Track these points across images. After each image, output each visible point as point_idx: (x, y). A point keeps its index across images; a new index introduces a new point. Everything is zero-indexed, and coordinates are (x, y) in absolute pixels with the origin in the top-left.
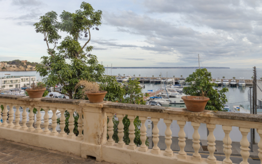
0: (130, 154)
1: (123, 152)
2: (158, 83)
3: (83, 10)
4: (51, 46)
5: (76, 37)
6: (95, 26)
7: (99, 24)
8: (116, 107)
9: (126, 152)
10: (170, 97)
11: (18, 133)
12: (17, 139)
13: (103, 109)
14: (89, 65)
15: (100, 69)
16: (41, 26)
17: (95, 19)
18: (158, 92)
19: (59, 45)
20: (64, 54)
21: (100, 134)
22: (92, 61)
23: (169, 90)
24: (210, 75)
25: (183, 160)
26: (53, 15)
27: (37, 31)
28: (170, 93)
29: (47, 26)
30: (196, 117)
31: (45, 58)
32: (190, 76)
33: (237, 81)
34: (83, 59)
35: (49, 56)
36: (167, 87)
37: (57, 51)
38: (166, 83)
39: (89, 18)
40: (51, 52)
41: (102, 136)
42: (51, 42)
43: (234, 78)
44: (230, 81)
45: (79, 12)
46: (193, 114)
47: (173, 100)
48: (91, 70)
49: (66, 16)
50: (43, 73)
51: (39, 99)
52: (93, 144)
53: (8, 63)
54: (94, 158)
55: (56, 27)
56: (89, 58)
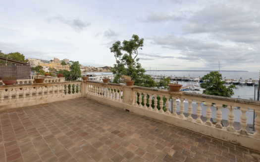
0: (144, 110)
1: (140, 109)
2: (187, 81)
3: (133, 39)
4: (118, 59)
5: (131, 54)
6: (140, 47)
7: (142, 46)
8: (137, 88)
9: (142, 109)
10: (196, 90)
11: (100, 98)
12: (99, 101)
13: (132, 89)
14: (137, 69)
15: (143, 71)
16: (113, 49)
17: (140, 44)
18: (187, 86)
19: (121, 58)
20: (124, 63)
21: (131, 100)
22: (138, 67)
23: (195, 86)
24: (221, 76)
25: (168, 115)
26: (118, 43)
27: (111, 52)
28: (196, 88)
29: (116, 48)
30: (174, 94)
31: (115, 65)
32: (205, 76)
33: (253, 81)
34: (134, 66)
35: (117, 64)
36: (193, 84)
37: (121, 62)
38: (193, 81)
39: (137, 43)
40: (118, 62)
41: (132, 101)
42: (118, 57)
43: (251, 79)
44: (246, 81)
45: (132, 41)
46: (172, 93)
47: (197, 92)
48: (137, 71)
49: (125, 43)
50: (114, 73)
51: (107, 83)
52: (128, 105)
53: (102, 68)
54: (128, 111)
55: (120, 49)
56: (137, 65)
